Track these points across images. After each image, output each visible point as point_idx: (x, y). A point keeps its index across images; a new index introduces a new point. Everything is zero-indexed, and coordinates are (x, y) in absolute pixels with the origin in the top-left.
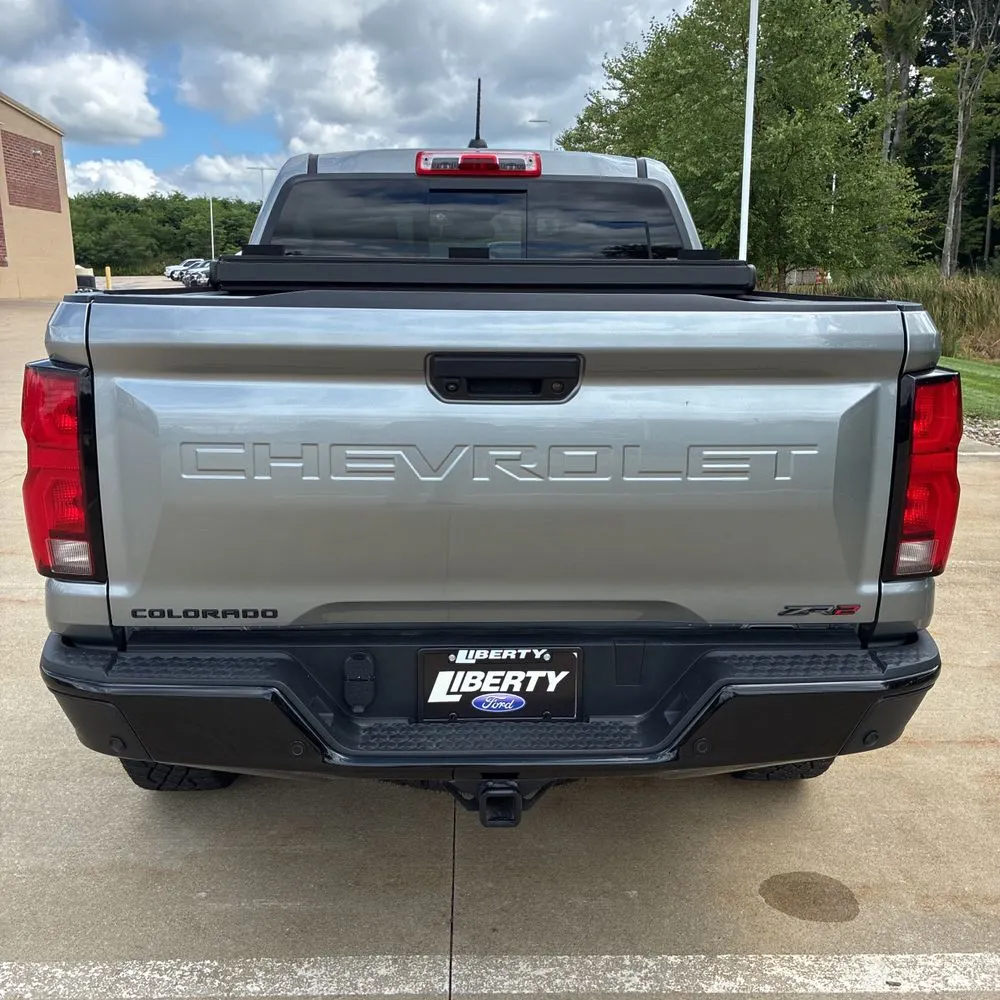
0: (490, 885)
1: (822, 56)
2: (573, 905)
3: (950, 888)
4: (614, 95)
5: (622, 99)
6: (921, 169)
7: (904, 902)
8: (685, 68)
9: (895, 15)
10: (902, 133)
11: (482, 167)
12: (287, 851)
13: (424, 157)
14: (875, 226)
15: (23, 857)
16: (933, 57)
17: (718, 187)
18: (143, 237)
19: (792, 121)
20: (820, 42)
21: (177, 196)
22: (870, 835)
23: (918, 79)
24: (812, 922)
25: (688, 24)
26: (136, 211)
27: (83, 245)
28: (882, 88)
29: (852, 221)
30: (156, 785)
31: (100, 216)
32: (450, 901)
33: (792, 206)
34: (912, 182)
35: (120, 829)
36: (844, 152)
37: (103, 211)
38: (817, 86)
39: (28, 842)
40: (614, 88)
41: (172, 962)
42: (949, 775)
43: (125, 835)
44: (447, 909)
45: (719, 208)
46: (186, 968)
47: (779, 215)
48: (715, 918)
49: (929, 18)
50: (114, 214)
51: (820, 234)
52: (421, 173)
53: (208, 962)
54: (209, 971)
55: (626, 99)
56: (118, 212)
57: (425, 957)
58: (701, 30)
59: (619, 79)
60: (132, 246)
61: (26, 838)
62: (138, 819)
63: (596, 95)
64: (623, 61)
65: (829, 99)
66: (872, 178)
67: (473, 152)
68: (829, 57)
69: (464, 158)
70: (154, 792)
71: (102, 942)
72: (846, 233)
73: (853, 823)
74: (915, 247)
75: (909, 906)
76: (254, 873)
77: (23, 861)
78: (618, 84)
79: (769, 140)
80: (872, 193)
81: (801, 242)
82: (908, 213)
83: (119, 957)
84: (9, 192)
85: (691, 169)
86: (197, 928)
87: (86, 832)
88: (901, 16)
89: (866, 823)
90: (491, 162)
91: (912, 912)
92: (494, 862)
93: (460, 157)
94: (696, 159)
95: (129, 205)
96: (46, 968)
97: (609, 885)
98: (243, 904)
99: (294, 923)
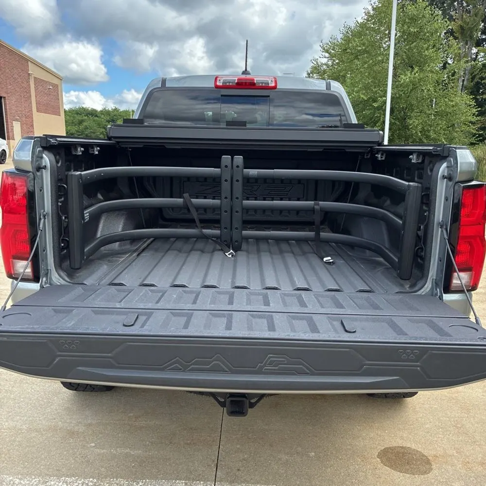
0: (238, 446)
1: (428, 41)
2: (280, 459)
3: (480, 458)
4: (324, 61)
5: (329, 63)
6: (478, 97)
7: (456, 465)
8: (360, 47)
9: (465, 22)
10: (468, 80)
11: (247, 84)
12: (137, 424)
13: (218, 79)
14: (454, 125)
15: (7, 421)
16: (484, 43)
17: (375, 105)
18: (100, 129)
19: (413, 73)
20: (427, 34)
21: (116, 109)
22: (439, 429)
23: (477, 54)
24: (406, 474)
25: (362, 26)
26: (96, 116)
27: (71, 132)
28: (458, 57)
29: (442, 122)
30: (74, 388)
31: (80, 118)
32: (217, 454)
33: (412, 115)
34: (473, 103)
35: (56, 410)
36: (439, 88)
37: (81, 116)
38: (426, 56)
39: (10, 414)
40: (325, 57)
41: (74, 478)
42: (483, 399)
43: (58, 413)
44: (215, 458)
45: (376, 115)
46: (80, 482)
47: (405, 119)
48: (354, 469)
49: (483, 24)
50: (86, 117)
51: (425, 128)
52: (217, 87)
53: (92, 479)
54: (92, 484)
55: (330, 62)
56: (88, 117)
57: (202, 482)
58: (369, 29)
59: (327, 52)
60: (94, 133)
61: (9, 412)
62: (65, 405)
63: (316, 60)
64: (330, 44)
65: (432, 62)
66: (452, 101)
67: (244, 76)
68: (432, 41)
69: (238, 80)
70: (75, 391)
71: (40, 467)
72: (439, 128)
73: (430, 422)
74: (474, 135)
75: (458, 468)
76: (120, 435)
77: (6, 424)
78: (327, 55)
79: (402, 82)
80: (452, 109)
81: (416, 133)
82: (471, 118)
83: (48, 475)
84: (37, 106)
85: (362, 96)
86: (88, 461)
87: (39, 410)
88: (468, 23)
89: (437, 423)
90: (251, 81)
91: (460, 470)
92: (242, 435)
93: (236, 79)
94: (364, 92)
95: (93, 113)
96: (11, 478)
97: (300, 449)
98: (112, 451)
99: (137, 461)
